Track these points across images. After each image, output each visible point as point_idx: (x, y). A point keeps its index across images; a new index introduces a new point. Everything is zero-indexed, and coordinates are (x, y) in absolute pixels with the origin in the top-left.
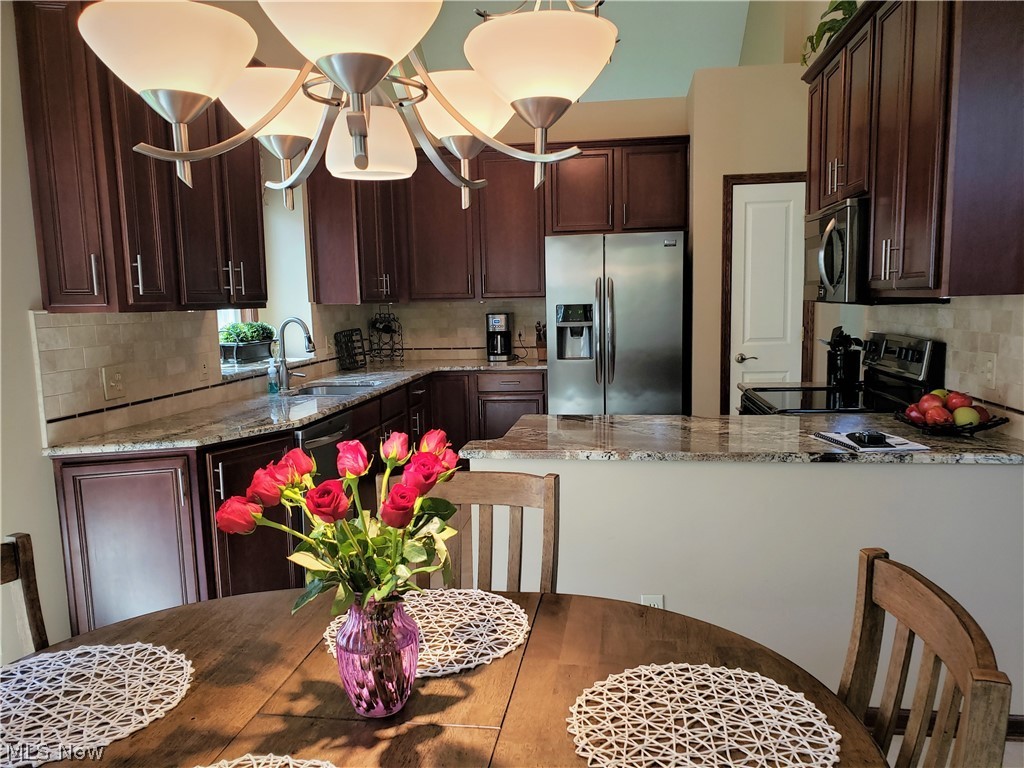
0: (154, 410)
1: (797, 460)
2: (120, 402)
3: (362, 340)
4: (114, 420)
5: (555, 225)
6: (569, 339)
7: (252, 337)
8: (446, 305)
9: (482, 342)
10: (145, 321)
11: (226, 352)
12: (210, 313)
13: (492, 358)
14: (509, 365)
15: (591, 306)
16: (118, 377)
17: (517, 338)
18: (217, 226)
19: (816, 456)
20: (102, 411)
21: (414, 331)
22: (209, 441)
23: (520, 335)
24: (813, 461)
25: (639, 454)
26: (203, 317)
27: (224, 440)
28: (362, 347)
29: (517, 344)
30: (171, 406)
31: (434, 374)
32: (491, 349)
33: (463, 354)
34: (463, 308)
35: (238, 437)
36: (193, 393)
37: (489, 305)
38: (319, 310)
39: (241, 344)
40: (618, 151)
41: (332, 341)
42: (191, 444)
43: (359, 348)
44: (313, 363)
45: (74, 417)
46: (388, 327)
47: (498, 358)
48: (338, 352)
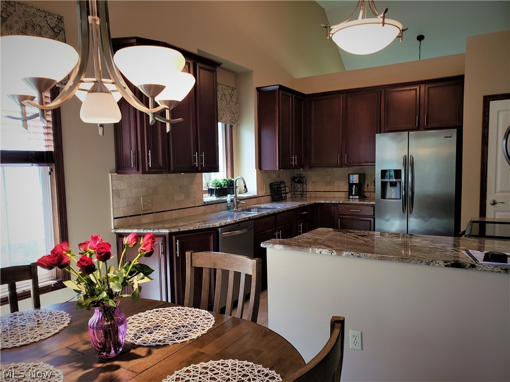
0: (166, 216)
1: (436, 265)
2: (149, 212)
3: (285, 187)
4: (145, 219)
5: (386, 127)
6: (389, 188)
7: (224, 185)
8: (330, 169)
9: (346, 188)
10: (164, 177)
11: (211, 191)
12: (199, 174)
13: (351, 197)
14: (359, 201)
15: (401, 170)
16: (149, 201)
17: (366, 187)
18: (192, 138)
19: (448, 264)
20: (140, 215)
21: (313, 182)
22: (173, 230)
23: (368, 185)
24: (446, 266)
25: (347, 253)
26: (195, 176)
27: (181, 230)
28: (285, 190)
29: (366, 190)
30: (175, 214)
31: (316, 204)
32: (350, 192)
33: (337, 194)
34: (339, 172)
35: (188, 229)
36: (188, 209)
37: (351, 170)
38: (261, 173)
39: (217, 188)
40: (423, 87)
41: (268, 187)
42: (167, 231)
43: (284, 190)
44: (256, 197)
45: (127, 217)
46: (300, 180)
47: (354, 197)
48: (271, 192)
